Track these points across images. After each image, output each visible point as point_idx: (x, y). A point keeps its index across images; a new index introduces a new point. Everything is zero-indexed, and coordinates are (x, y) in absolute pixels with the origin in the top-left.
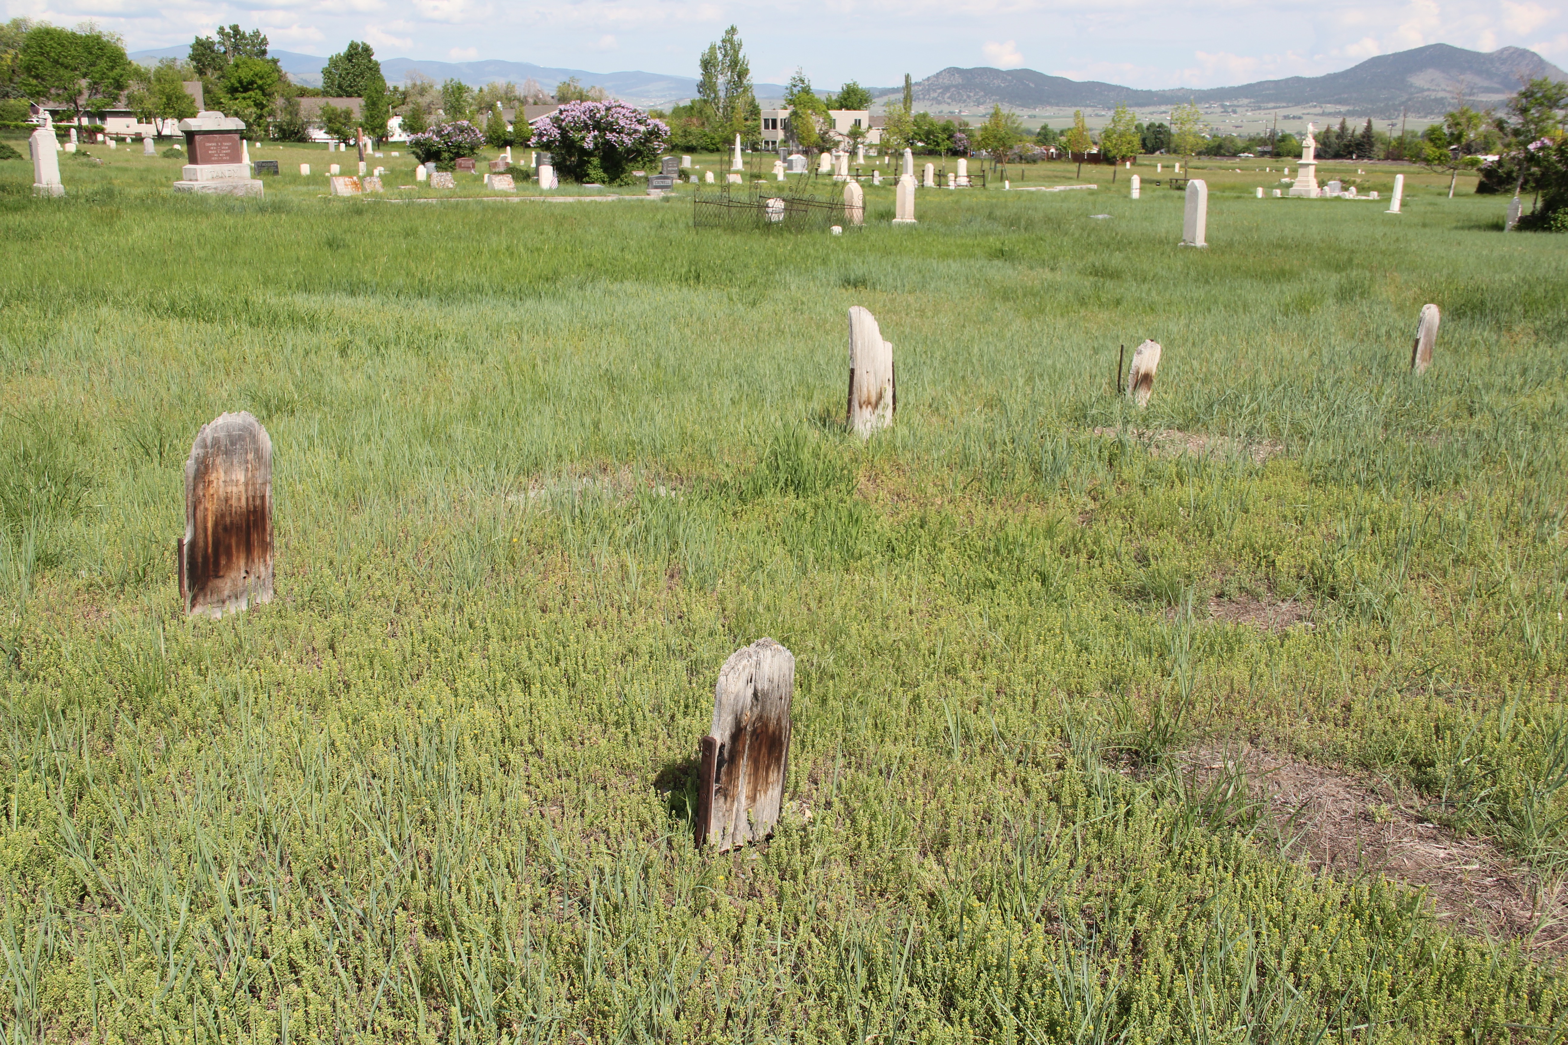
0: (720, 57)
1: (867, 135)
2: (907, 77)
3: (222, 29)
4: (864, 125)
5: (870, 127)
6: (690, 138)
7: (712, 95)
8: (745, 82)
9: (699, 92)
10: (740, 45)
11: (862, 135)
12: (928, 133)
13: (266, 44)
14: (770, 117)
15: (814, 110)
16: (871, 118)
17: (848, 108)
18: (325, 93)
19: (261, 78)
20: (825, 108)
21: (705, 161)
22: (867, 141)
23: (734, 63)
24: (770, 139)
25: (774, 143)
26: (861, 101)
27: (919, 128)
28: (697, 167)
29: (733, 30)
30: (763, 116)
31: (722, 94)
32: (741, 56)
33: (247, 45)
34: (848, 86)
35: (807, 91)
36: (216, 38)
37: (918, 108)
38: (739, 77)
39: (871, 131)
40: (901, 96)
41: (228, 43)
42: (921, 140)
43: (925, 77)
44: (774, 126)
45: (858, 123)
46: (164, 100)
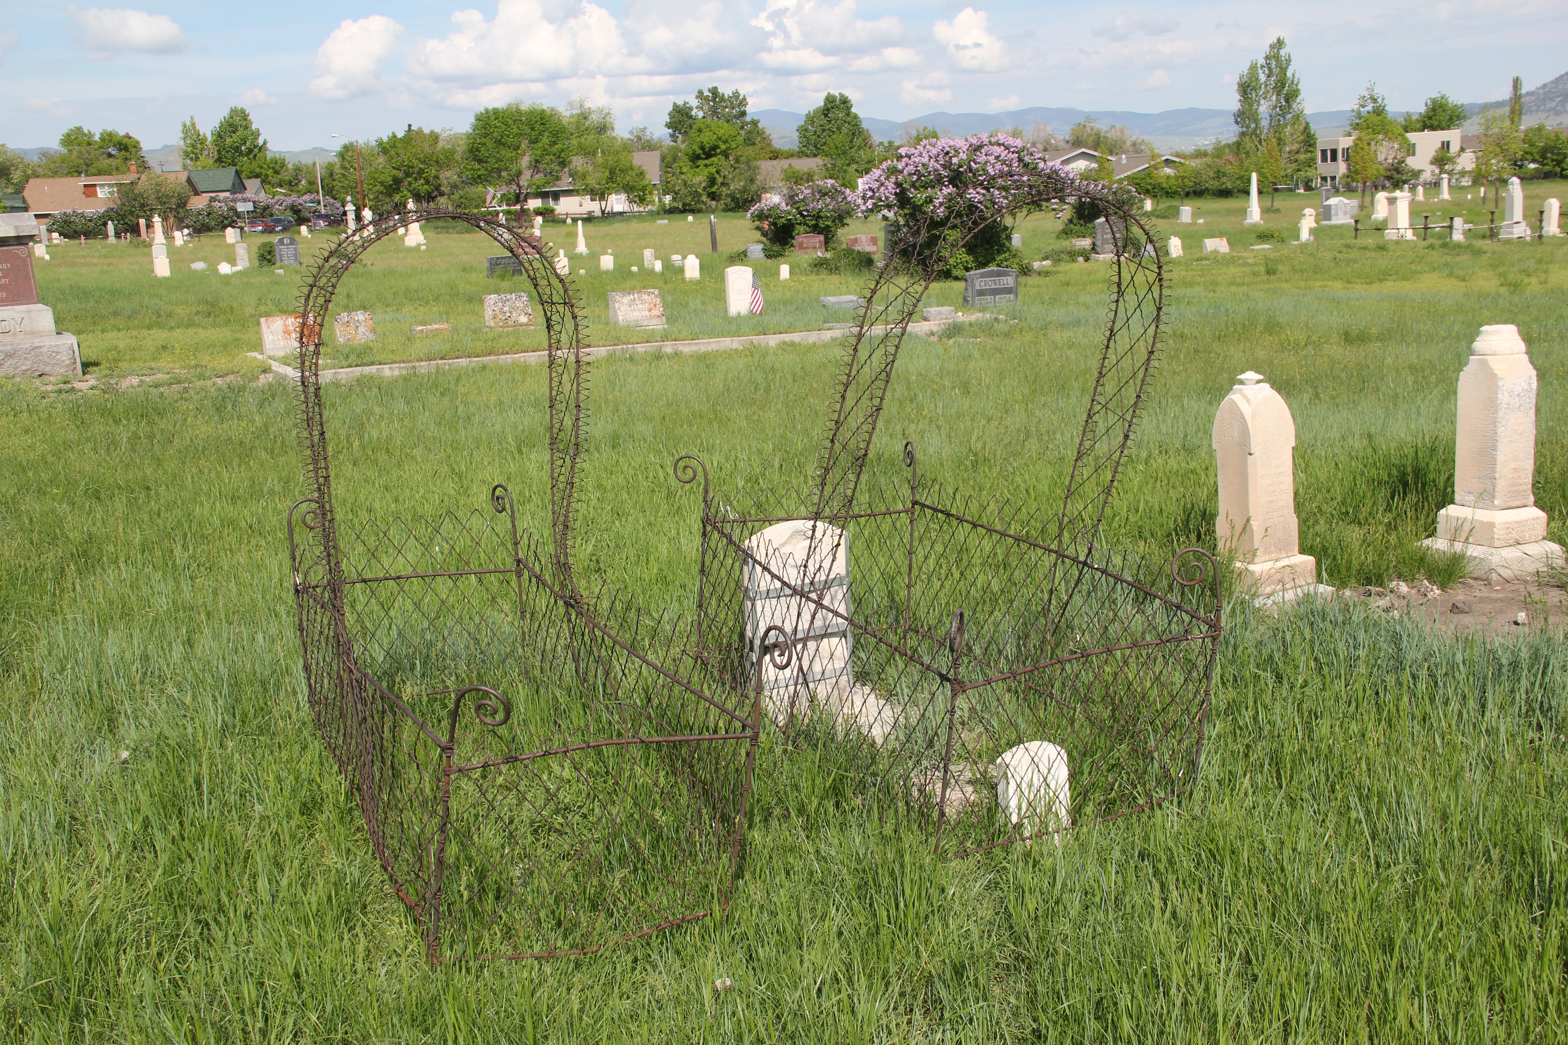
0: (1262, 78)
1: (1458, 160)
2: (1516, 83)
3: (701, 93)
4: (1454, 148)
5: (1462, 150)
6: (1224, 179)
7: (1253, 126)
8: (1294, 106)
9: (1237, 123)
10: (1288, 61)
11: (1451, 160)
12: (1543, 152)
13: (745, 105)
14: (1329, 147)
15: (1386, 134)
16: (1464, 139)
17: (1433, 128)
18: (801, 154)
19: (725, 142)
20: (1401, 130)
21: (1216, 212)
22: (1459, 168)
23: (1281, 83)
24: (1328, 175)
25: (1333, 178)
26: (1451, 119)
27: (1532, 145)
28: (1201, 221)
29: (1280, 43)
30: (1320, 147)
31: (1265, 123)
32: (1289, 74)
33: (726, 107)
34: (1434, 101)
35: (1379, 111)
36: (694, 102)
37: (1527, 122)
38: (1287, 101)
39: (1464, 155)
40: (1507, 110)
41: (706, 108)
42: (1534, 161)
43: (1540, 84)
44: (1334, 158)
45: (1446, 145)
46: (607, 174)
